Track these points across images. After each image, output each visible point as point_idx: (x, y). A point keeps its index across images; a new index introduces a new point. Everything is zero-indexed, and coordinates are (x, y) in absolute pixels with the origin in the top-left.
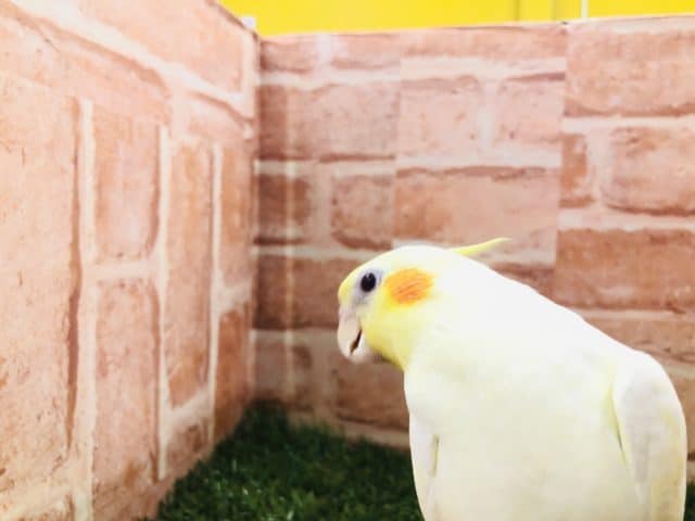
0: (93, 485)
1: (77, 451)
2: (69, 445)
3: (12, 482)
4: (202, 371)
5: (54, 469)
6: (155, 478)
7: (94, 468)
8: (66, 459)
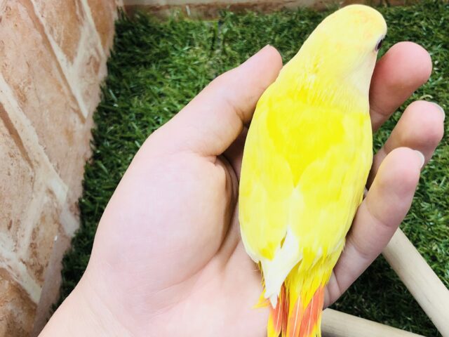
0: (55, 169)
1: (38, 163)
2: (32, 166)
3: (19, 221)
4: (78, 12)
5: (33, 188)
6: (83, 120)
7: (50, 161)
8: (35, 175)
